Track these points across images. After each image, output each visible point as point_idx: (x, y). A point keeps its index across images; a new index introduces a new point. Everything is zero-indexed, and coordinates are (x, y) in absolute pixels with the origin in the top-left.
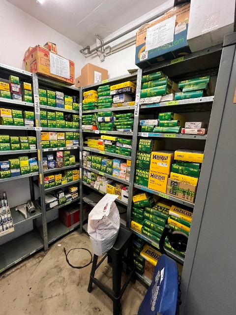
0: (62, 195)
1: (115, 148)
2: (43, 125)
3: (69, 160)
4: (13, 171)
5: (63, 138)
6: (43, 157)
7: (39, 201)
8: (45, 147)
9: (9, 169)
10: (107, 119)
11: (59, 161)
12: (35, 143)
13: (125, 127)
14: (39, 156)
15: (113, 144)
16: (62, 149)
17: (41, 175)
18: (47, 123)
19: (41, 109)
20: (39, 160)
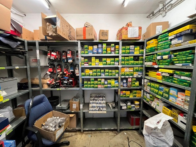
0: (129, 104)
1: (172, 78)
2: (122, 64)
3: (134, 84)
4: (109, 85)
5: (132, 70)
6: (121, 80)
7: (117, 103)
8: (122, 75)
9: (107, 84)
10: (165, 57)
11: (129, 84)
12: (118, 73)
13: (184, 62)
14: (119, 80)
15: (170, 75)
16: (131, 77)
17: (119, 90)
18: (125, 63)
19: (122, 56)
20: (119, 82)
